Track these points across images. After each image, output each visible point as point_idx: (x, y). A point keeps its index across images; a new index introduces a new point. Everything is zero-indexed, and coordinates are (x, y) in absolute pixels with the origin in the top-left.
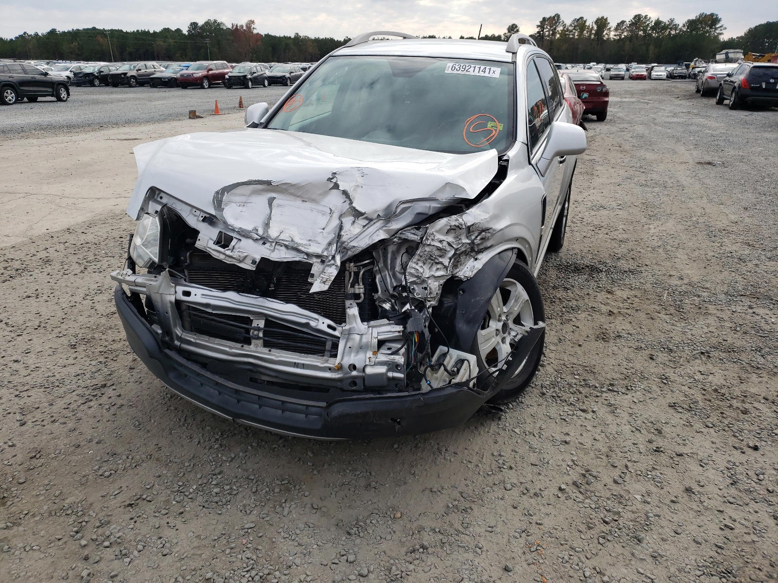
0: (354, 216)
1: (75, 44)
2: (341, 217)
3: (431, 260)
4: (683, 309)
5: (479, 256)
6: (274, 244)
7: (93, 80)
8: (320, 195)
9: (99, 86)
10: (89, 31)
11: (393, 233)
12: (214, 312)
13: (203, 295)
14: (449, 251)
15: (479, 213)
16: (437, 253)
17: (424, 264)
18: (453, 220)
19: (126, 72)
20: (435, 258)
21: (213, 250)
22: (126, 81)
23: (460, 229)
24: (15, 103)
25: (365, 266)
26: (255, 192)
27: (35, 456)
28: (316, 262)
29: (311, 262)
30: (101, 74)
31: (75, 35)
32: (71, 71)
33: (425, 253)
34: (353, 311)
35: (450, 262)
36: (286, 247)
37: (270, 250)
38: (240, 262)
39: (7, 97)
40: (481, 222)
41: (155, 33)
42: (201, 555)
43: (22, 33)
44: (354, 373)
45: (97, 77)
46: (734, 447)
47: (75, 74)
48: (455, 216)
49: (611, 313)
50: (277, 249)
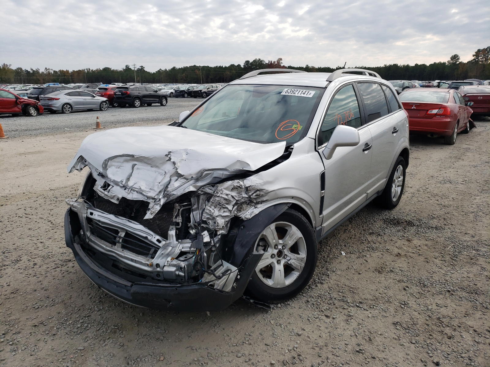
0: (177, 176)
1: (184, 74)
2: (171, 176)
3: (220, 206)
4: (457, 258)
5: (259, 206)
6: (130, 190)
7: (184, 94)
8: (161, 164)
9: (187, 97)
10: (192, 67)
11: (198, 188)
12: (102, 225)
13: (98, 215)
14: (232, 201)
15: (256, 179)
16: (224, 202)
17: (215, 208)
18: (236, 183)
19: (201, 89)
20: (223, 205)
21: (99, 191)
22: (200, 95)
23: (241, 188)
24: (139, 107)
25: (184, 206)
26: (127, 161)
27: (13, 293)
28: (152, 202)
29: (149, 201)
30: (189, 91)
31: (185, 70)
32: (174, 90)
33: (216, 201)
34: (172, 233)
35: (233, 208)
36: (137, 192)
37: (127, 193)
38: (112, 198)
39: (136, 104)
40: (256, 185)
41: (226, 67)
42: (47, 359)
43: (159, 69)
44: (158, 269)
45: (186, 93)
46: (421, 361)
47: (176, 91)
48: (238, 180)
49: (399, 255)
50: (132, 193)
